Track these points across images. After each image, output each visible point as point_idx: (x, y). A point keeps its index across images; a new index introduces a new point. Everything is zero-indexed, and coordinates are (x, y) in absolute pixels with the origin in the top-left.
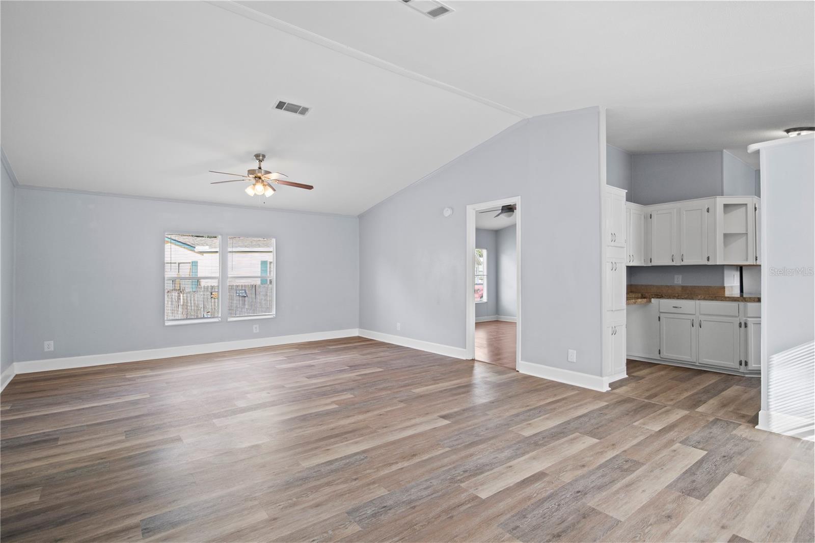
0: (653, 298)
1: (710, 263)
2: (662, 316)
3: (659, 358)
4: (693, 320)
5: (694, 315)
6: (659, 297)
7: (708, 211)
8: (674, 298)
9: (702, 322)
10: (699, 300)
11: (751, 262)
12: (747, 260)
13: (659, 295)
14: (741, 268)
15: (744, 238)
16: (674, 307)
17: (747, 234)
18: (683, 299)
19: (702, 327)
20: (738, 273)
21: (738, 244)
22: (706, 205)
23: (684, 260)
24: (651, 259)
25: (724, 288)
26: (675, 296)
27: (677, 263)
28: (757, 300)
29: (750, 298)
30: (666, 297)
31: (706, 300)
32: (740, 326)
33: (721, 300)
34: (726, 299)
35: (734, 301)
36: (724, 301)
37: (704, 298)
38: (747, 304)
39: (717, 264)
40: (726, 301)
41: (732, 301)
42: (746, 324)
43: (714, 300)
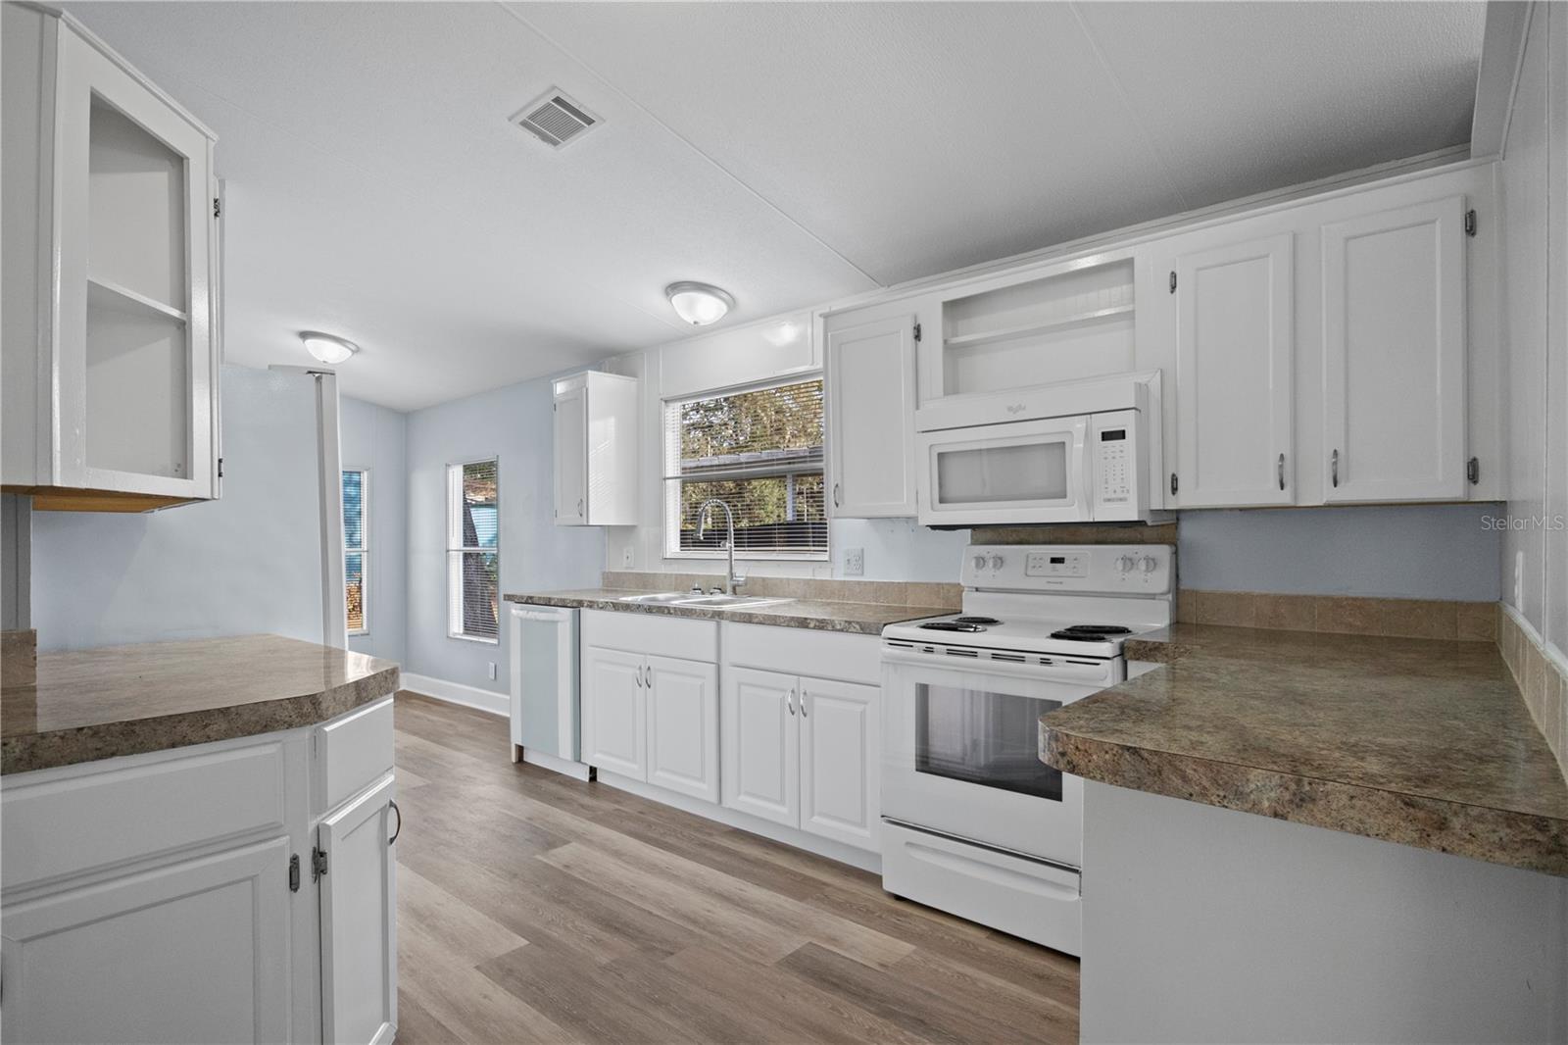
11: (203, 484)
31: (48, 765)
32: (294, 885)
33: (173, 746)
34: (206, 726)
35: (262, 732)
36: (191, 743)
37: (25, 756)
38: (326, 732)
39: (58, 483)
40: (208, 739)
41: (250, 734)
42: (319, 857)
43: (113, 754)
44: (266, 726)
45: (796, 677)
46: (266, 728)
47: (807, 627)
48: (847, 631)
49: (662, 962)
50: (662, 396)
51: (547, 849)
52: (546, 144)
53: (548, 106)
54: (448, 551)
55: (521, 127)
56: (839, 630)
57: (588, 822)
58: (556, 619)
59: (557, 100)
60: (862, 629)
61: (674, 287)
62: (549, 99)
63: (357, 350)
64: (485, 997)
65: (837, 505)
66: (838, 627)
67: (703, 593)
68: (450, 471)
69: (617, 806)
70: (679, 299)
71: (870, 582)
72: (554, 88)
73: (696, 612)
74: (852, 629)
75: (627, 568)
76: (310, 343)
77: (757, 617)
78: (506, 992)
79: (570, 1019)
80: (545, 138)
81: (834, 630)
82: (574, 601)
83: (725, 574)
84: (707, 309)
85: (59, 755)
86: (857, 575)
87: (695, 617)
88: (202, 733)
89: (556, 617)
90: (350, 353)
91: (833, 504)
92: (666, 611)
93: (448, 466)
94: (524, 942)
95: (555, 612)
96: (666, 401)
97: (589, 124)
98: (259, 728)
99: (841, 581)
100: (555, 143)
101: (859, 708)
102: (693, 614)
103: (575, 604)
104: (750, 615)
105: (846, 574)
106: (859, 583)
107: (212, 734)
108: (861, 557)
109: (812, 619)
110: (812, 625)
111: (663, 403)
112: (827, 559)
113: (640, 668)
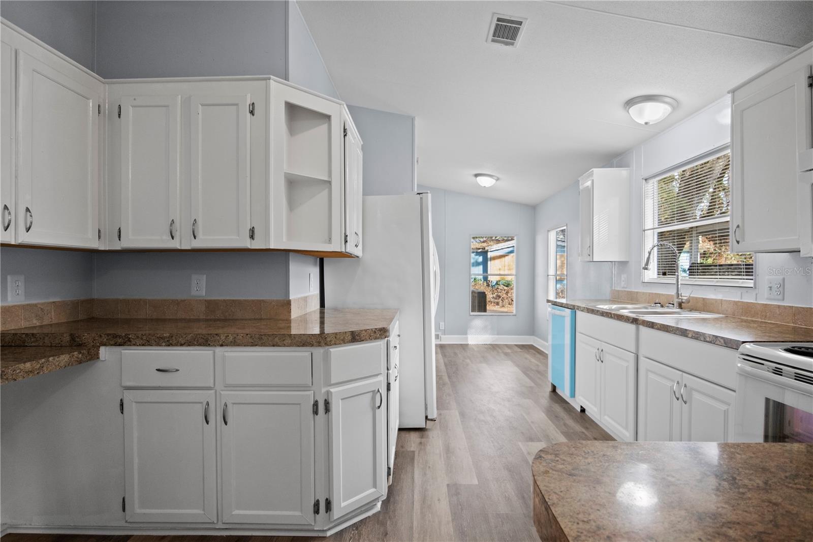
0: (105, 345)
1: (256, 245)
2: (128, 396)
3: (123, 524)
4: (208, 404)
5: (209, 388)
6: (120, 341)
7: (252, 113)
8: (158, 345)
9: (230, 406)
10: (222, 345)
11: (336, 246)
12: (330, 240)
13: (120, 337)
14: (321, 259)
15: (325, 193)
16: (158, 370)
17: (330, 182)
18: (182, 345)
19: (229, 421)
20: (316, 271)
21: (314, 203)
22: (249, 96)
23: (200, 235)
24: (120, 231)
25: (289, 303)
26: (162, 338)
27: (183, 242)
28: (350, 338)
29: (336, 334)
30: (138, 342)
31: (239, 345)
32: (316, 412)
33: (274, 346)
34: (284, 340)
35: (302, 346)
36: (279, 346)
37: (233, 341)
38: (330, 351)
39: (272, 247)
40: (285, 346)
41: (298, 346)
42: (327, 403)
43: (256, 345)
44: (304, 344)
45: (681, 373)
46: (304, 345)
47: (687, 336)
48: (714, 343)
49: (531, 527)
50: (642, 177)
51: (527, 441)
52: (508, 46)
53: (497, 25)
54: (548, 276)
55: (492, 43)
56: (707, 342)
57: (560, 434)
58: (563, 315)
59: (499, 20)
60: (725, 343)
61: (630, 103)
62: (495, 22)
63: (498, 179)
64: (439, 500)
65: (738, 242)
66: (708, 339)
67: (662, 306)
68: (549, 234)
69: (584, 430)
70: (633, 110)
71: (790, 307)
72: (494, 13)
73: (624, 318)
74: (718, 342)
75: (623, 288)
76: (479, 178)
77: (656, 325)
78: (448, 502)
79: (461, 531)
80: (507, 44)
81: (705, 341)
82: (571, 305)
83: (673, 294)
84: (653, 113)
85: (241, 342)
86: (778, 300)
87: (623, 320)
88: (282, 342)
89: (563, 313)
90: (495, 181)
91: (735, 242)
92: (610, 316)
93: (549, 231)
94: (476, 482)
95: (564, 311)
96: (646, 180)
97: (521, 25)
98: (301, 344)
99: (763, 304)
100: (512, 44)
101: (724, 407)
102: (622, 319)
103: (572, 307)
104: (653, 323)
105: (768, 299)
106: (779, 306)
107: (286, 344)
108: (782, 285)
109: (690, 331)
110: (690, 336)
111: (644, 181)
112: (752, 285)
113: (598, 349)
